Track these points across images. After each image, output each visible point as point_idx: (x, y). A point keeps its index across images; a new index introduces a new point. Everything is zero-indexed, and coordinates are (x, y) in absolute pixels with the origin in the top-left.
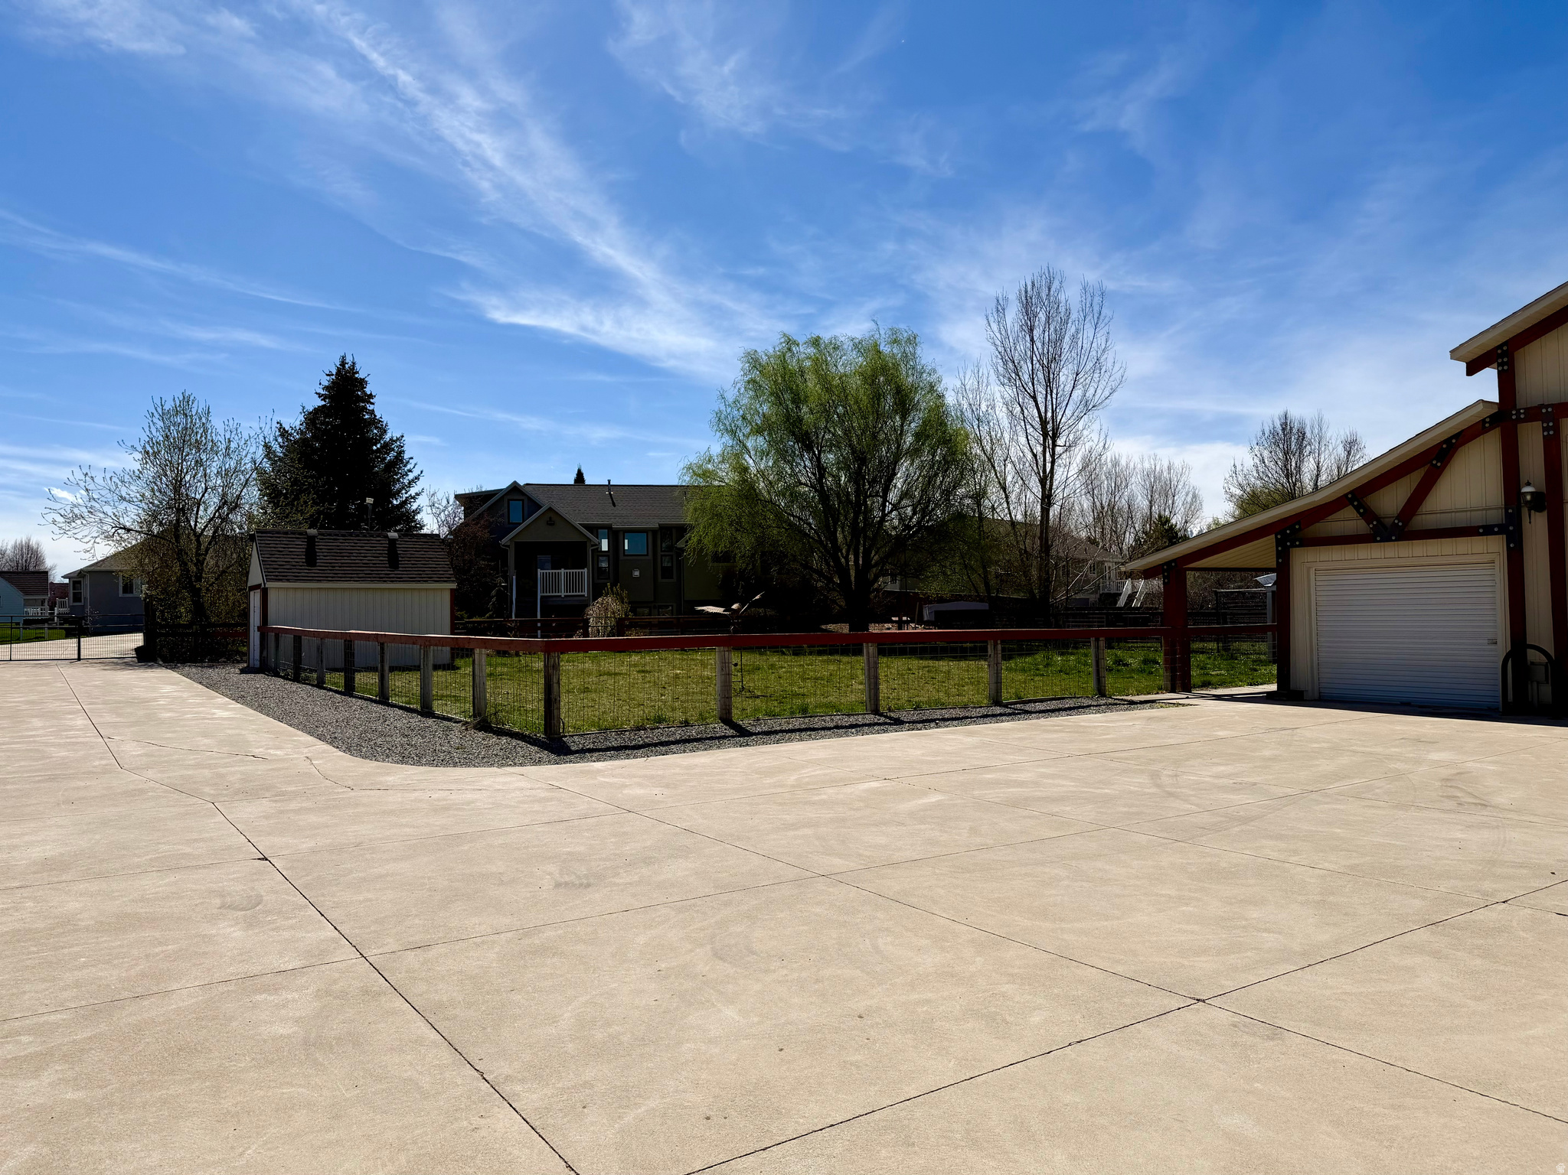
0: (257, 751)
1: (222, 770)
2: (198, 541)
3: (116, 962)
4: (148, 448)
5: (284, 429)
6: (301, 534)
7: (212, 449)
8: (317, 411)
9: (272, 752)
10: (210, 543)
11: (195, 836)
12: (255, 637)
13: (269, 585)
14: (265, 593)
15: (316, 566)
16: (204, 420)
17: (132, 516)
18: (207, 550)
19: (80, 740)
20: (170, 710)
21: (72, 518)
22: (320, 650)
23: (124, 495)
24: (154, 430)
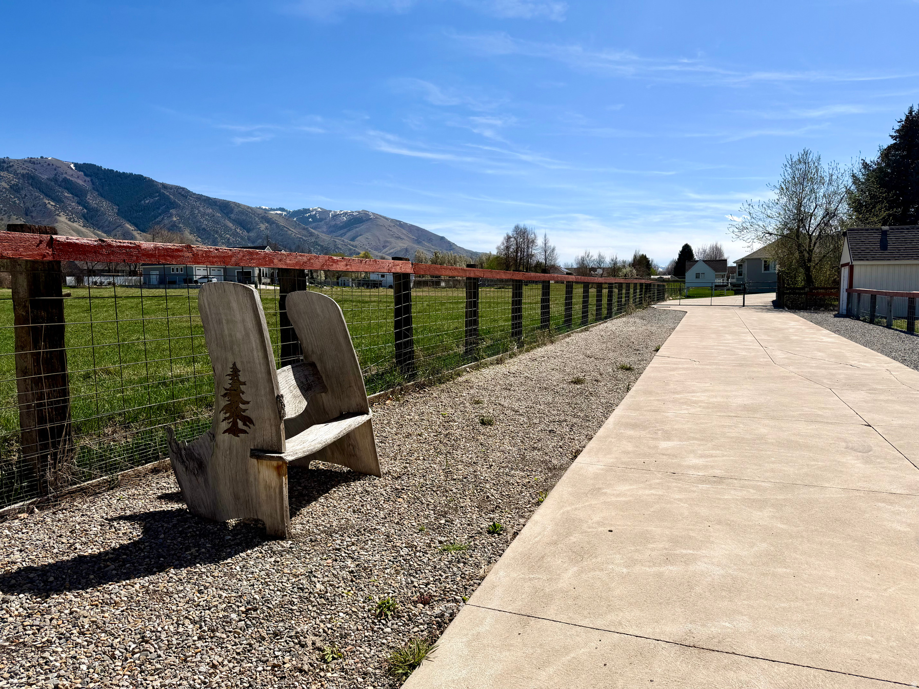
0: (853, 363)
1: (834, 372)
2: (810, 238)
3: (791, 464)
4: (783, 186)
5: (866, 163)
6: (877, 230)
7: (820, 182)
8: (890, 148)
9: (863, 364)
10: (817, 239)
11: (823, 406)
12: (844, 295)
13: (854, 263)
14: (852, 268)
15: (887, 250)
16: (816, 164)
17: (773, 226)
18: (815, 243)
19: (751, 347)
20: (796, 335)
21: (743, 229)
22: (890, 304)
23: (769, 214)
24: (786, 174)
